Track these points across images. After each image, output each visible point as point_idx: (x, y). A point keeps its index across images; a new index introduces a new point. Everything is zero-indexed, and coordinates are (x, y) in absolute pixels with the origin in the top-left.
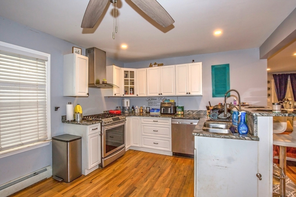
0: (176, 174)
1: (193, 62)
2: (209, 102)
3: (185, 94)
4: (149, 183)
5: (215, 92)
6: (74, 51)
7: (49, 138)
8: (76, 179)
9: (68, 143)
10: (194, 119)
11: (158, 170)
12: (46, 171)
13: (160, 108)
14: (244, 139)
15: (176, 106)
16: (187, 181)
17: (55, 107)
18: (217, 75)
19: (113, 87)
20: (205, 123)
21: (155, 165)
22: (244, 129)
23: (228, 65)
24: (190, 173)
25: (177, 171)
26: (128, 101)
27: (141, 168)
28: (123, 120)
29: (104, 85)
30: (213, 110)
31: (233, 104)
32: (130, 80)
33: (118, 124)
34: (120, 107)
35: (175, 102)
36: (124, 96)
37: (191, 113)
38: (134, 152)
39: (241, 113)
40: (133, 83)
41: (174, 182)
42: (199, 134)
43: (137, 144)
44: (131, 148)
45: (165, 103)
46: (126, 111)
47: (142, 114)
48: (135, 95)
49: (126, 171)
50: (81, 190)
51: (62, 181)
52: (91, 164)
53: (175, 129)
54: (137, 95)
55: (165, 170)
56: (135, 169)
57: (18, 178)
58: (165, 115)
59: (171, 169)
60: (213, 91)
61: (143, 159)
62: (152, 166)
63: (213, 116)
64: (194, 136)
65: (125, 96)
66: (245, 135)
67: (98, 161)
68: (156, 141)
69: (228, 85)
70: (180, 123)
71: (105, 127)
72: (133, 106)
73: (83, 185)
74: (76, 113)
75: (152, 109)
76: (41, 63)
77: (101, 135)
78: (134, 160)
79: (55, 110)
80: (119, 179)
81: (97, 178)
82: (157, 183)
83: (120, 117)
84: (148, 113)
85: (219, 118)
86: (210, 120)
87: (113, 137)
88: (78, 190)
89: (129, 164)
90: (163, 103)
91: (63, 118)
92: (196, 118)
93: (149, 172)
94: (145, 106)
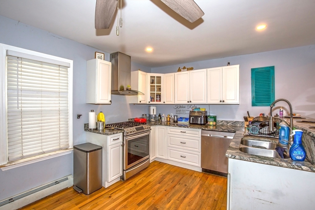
0: (205, 196)
1: (228, 65)
2: (248, 112)
3: (218, 102)
4: (172, 204)
5: (255, 100)
6: (97, 56)
7: (71, 146)
8: (96, 191)
9: (88, 153)
10: (229, 132)
11: (184, 189)
12: (68, 180)
13: (189, 117)
14: (300, 169)
15: (208, 115)
16: (217, 207)
17: (78, 115)
18: (257, 79)
19: (138, 94)
20: (242, 138)
21: (181, 182)
22: (299, 153)
23: (273, 68)
24: (222, 197)
25: (207, 192)
26: (155, 108)
27: (165, 184)
28: (148, 130)
29: (128, 92)
30: (253, 123)
31: (279, 115)
32: (157, 86)
33: (142, 134)
34: (146, 115)
35: (206, 110)
36: (149, 103)
37: (225, 123)
38: (159, 164)
39: (296, 132)
40: (160, 89)
41: (202, 206)
42: (234, 156)
43: (162, 156)
44: (156, 160)
45: (195, 112)
46: (152, 120)
47: (170, 123)
48: (162, 102)
49: (148, 187)
50: (98, 205)
51: (82, 192)
52: (112, 176)
53: (205, 142)
54: (164, 102)
55: (192, 190)
56: (158, 185)
57: (39, 186)
58: (194, 125)
59: (199, 190)
60: (253, 98)
61: (168, 173)
62: (178, 183)
63: (252, 130)
64: (228, 158)
65: (151, 103)
66: (301, 162)
67: (119, 173)
68: (184, 154)
69: (272, 91)
70: (211, 135)
71: (127, 137)
72: (160, 114)
73: (102, 199)
74: (98, 121)
75: (181, 118)
76: (64, 70)
77: (123, 146)
78: (158, 174)
79: (78, 118)
80: (140, 195)
81: (117, 192)
82: (182, 205)
83: (144, 126)
84: (175, 122)
85: (260, 133)
86: (248, 134)
87: (138, 146)
88: (96, 205)
89: (152, 178)
90: (193, 112)
91: (85, 126)
92: (231, 130)
93: (173, 191)
94: (172, 115)
